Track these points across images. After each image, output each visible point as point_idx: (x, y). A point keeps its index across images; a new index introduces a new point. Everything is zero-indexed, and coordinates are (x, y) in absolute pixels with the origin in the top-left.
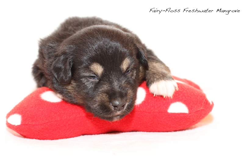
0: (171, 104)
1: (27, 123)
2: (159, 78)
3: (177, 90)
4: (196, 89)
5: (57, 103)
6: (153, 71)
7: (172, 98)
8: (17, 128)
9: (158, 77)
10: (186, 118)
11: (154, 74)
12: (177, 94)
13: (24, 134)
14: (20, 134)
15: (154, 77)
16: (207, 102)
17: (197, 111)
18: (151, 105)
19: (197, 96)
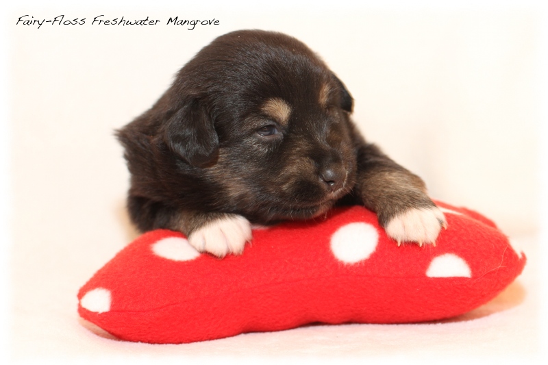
0: (433, 258)
1: (123, 308)
2: (404, 205)
3: (446, 228)
4: (486, 226)
5: (187, 262)
6: (387, 193)
7: (435, 245)
8: (103, 320)
9: (401, 203)
10: (465, 287)
11: (392, 198)
12: (447, 237)
13: (118, 332)
14: (109, 332)
15: (392, 205)
16: (510, 253)
17: (490, 273)
18: (391, 261)
19: (490, 241)
